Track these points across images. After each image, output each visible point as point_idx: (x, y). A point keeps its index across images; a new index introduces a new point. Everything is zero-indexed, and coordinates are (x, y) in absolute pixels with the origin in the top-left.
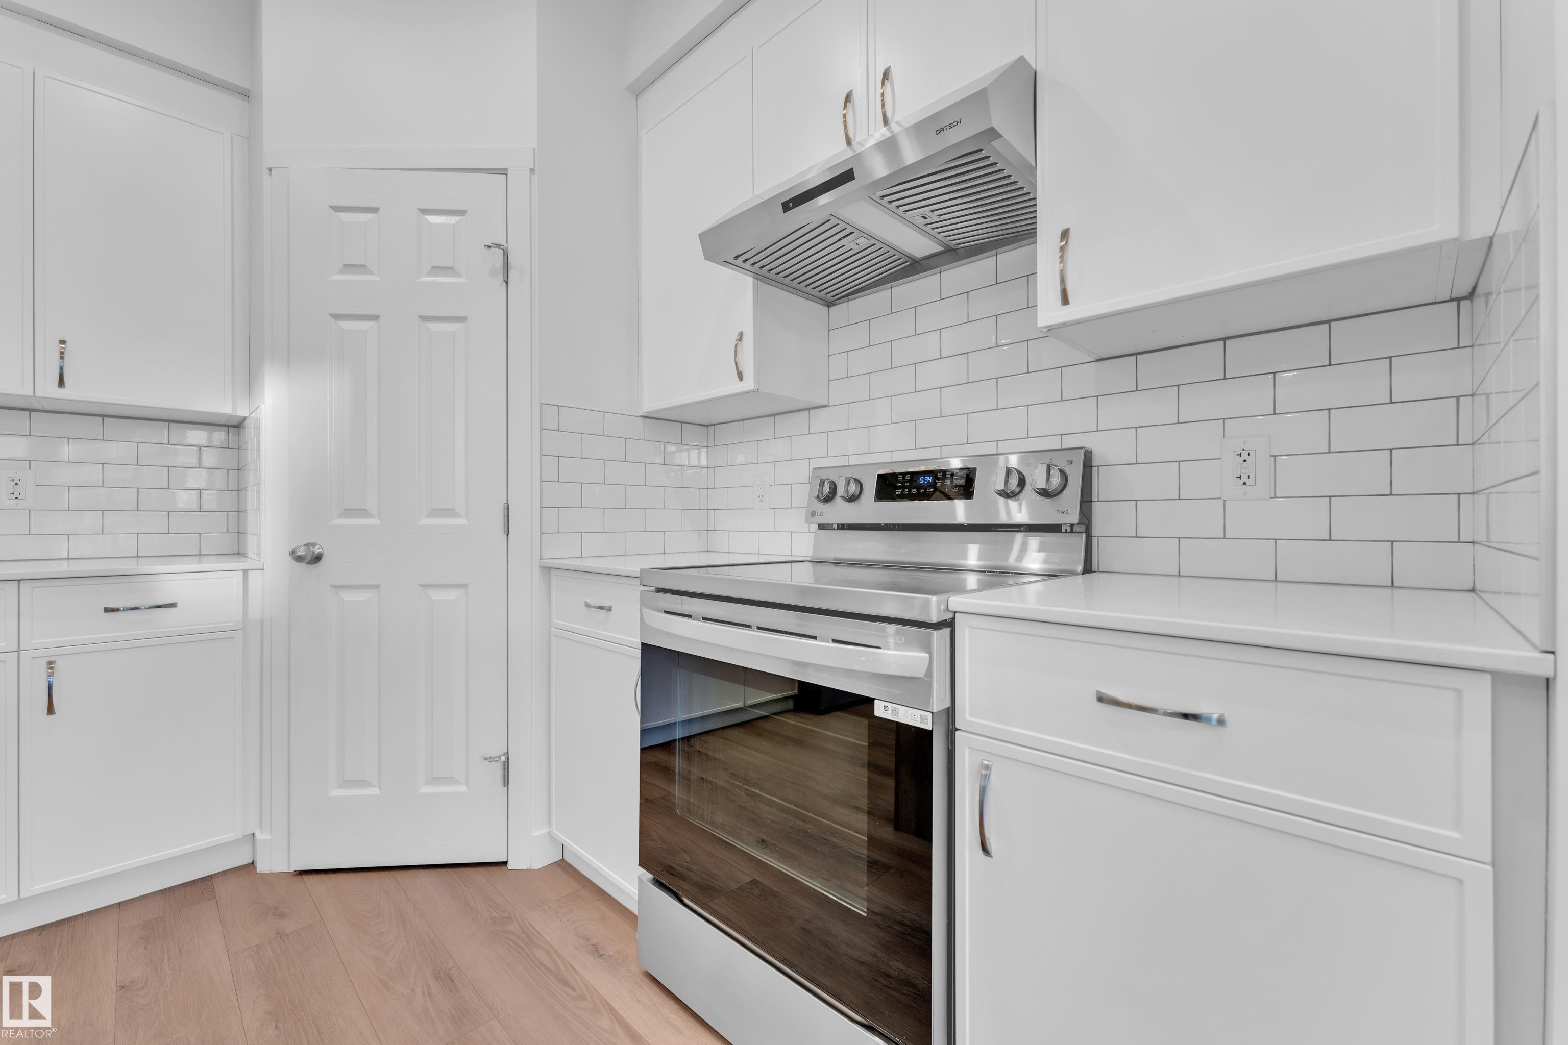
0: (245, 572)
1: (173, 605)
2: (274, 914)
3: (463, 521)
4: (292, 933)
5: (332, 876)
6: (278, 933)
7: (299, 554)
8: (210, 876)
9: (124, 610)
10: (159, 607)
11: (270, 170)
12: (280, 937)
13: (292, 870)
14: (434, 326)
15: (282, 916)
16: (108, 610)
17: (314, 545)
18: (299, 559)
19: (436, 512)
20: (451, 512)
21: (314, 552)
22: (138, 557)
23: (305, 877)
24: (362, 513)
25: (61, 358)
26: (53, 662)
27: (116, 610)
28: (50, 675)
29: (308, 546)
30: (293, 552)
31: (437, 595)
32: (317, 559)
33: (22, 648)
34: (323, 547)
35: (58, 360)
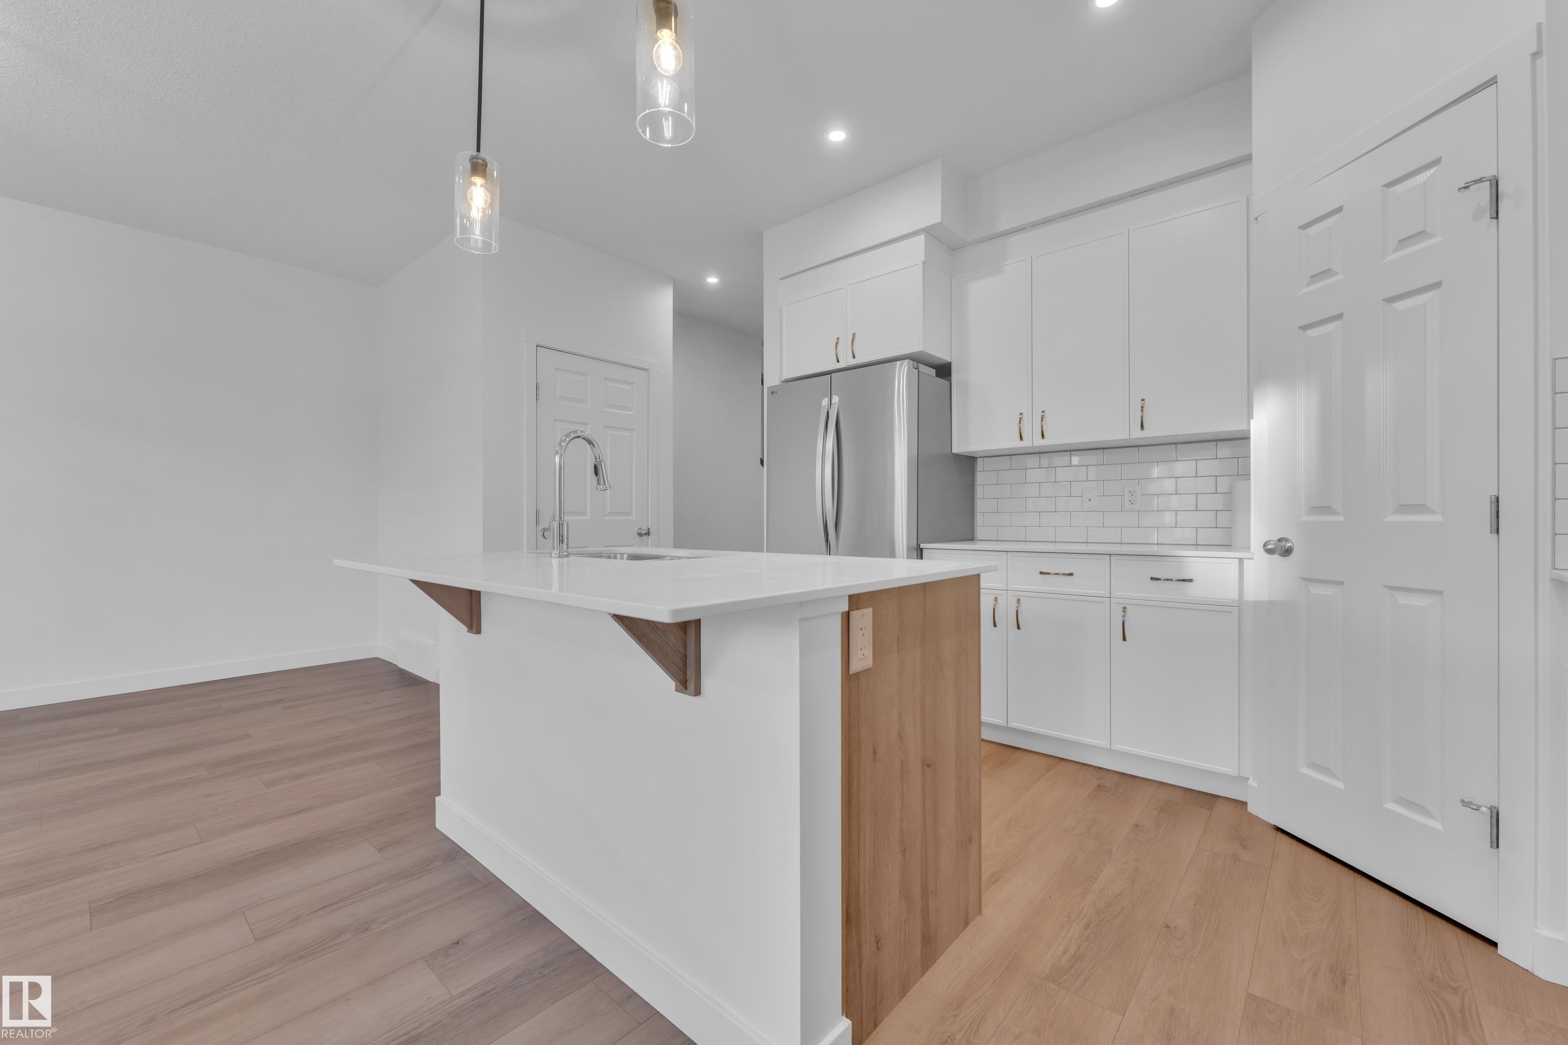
0: (1241, 560)
1: (1191, 580)
2: (1240, 842)
3: (1438, 518)
4: (1243, 861)
5: (1301, 846)
6: (1235, 855)
7: (1269, 547)
8: (1218, 796)
9: (1163, 580)
10: (1184, 580)
11: (1256, 219)
12: (1234, 859)
13: (1273, 823)
14: (1400, 305)
15: (1245, 847)
16: (1152, 579)
17: (1286, 540)
18: (1270, 552)
19: (1403, 508)
20: (1422, 508)
21: (1285, 546)
22: (1196, 545)
23: (1279, 834)
24: (1327, 510)
25: (1142, 410)
26: (1124, 608)
27: (1158, 579)
28: (1124, 616)
29: (1280, 540)
30: (1265, 545)
31: (1404, 599)
32: (1287, 552)
33: (1112, 597)
34: (1295, 541)
35: (1140, 412)
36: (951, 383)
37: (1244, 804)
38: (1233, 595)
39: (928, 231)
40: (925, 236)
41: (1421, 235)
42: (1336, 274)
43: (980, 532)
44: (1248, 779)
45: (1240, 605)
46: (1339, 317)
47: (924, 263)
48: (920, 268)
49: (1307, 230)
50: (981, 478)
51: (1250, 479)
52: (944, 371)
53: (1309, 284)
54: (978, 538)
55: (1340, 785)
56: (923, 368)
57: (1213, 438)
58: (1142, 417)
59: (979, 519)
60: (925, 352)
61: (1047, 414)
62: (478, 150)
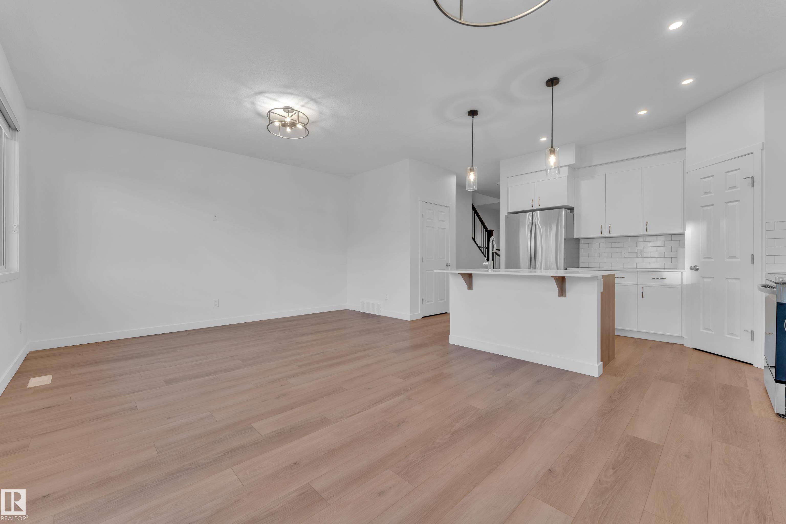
0: (682, 272)
1: (665, 279)
2: (682, 354)
3: (740, 260)
5: (701, 351)
8: (674, 343)
9: (656, 279)
10: (663, 279)
11: (687, 172)
13: (692, 348)
14: (729, 204)
16: (652, 278)
17: (697, 266)
18: (692, 269)
19: (730, 257)
20: (735, 257)
21: (696, 268)
23: (694, 350)
24: (709, 258)
25: (647, 225)
26: (643, 288)
27: (654, 278)
28: (643, 290)
29: (695, 266)
30: (690, 268)
31: (730, 281)
32: (697, 270)
33: (638, 284)
34: (700, 267)
35: (646, 226)
36: (574, 215)
37: (684, 345)
38: (680, 283)
39: (569, 166)
40: (568, 167)
41: (735, 187)
42: (712, 193)
43: (581, 265)
44: (684, 337)
45: (682, 285)
46: (713, 205)
47: (568, 176)
48: (567, 177)
49: (703, 180)
50: (582, 246)
51: (685, 247)
52: (572, 209)
53: (704, 195)
54: (581, 267)
55: (713, 333)
56: (568, 210)
57: (671, 234)
58: (647, 228)
59: (581, 260)
60: (568, 205)
61: (611, 226)
62: (472, 166)
